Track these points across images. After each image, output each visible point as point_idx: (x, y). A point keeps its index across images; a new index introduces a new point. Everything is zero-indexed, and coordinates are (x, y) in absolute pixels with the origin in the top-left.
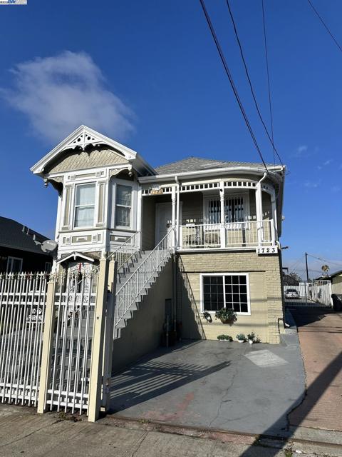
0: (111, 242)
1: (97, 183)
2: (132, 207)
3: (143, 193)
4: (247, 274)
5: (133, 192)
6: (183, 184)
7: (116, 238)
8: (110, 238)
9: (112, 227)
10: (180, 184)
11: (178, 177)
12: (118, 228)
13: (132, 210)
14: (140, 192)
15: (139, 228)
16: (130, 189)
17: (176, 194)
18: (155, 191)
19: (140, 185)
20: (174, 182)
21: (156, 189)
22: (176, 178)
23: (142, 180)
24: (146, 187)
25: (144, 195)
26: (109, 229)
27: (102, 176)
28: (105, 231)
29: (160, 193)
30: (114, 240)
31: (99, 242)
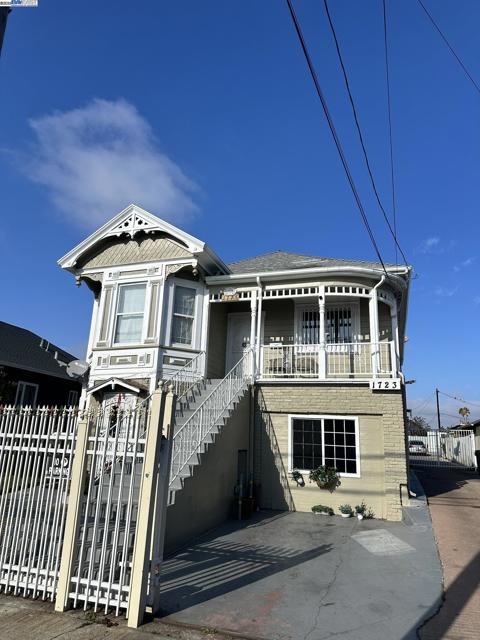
0: (164, 366)
1: (148, 284)
2: (195, 317)
3: (211, 298)
4: (355, 418)
5: (197, 297)
6: (268, 288)
7: (172, 361)
8: (163, 360)
9: (167, 344)
10: (263, 288)
11: (261, 277)
12: (175, 346)
13: (195, 322)
14: (207, 297)
15: (204, 347)
16: (193, 293)
17: (257, 301)
18: (229, 295)
19: (208, 287)
20: (254, 284)
21: (231, 293)
22: (258, 279)
23: (210, 280)
24: (215, 289)
25: (213, 301)
26: (162, 348)
27: (156, 274)
28: (157, 350)
29: (234, 299)
30: (168, 363)
31: (147, 365)
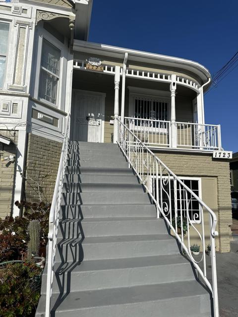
0: (33, 120)
2: (61, 78)
3: (74, 64)
4: (199, 179)
5: (62, 59)
7: (40, 116)
8: (32, 113)
9: (36, 97)
10: (127, 66)
11: (129, 54)
12: (42, 100)
13: (60, 83)
14: (71, 62)
15: (68, 110)
16: (58, 54)
18: (93, 65)
19: (72, 52)
20: (120, 61)
21: (94, 63)
22: (126, 54)
24: (80, 57)
25: (77, 67)
26: (31, 99)
27: (23, 15)
28: (26, 100)
29: (99, 69)
30: (36, 117)
31: (13, 115)
